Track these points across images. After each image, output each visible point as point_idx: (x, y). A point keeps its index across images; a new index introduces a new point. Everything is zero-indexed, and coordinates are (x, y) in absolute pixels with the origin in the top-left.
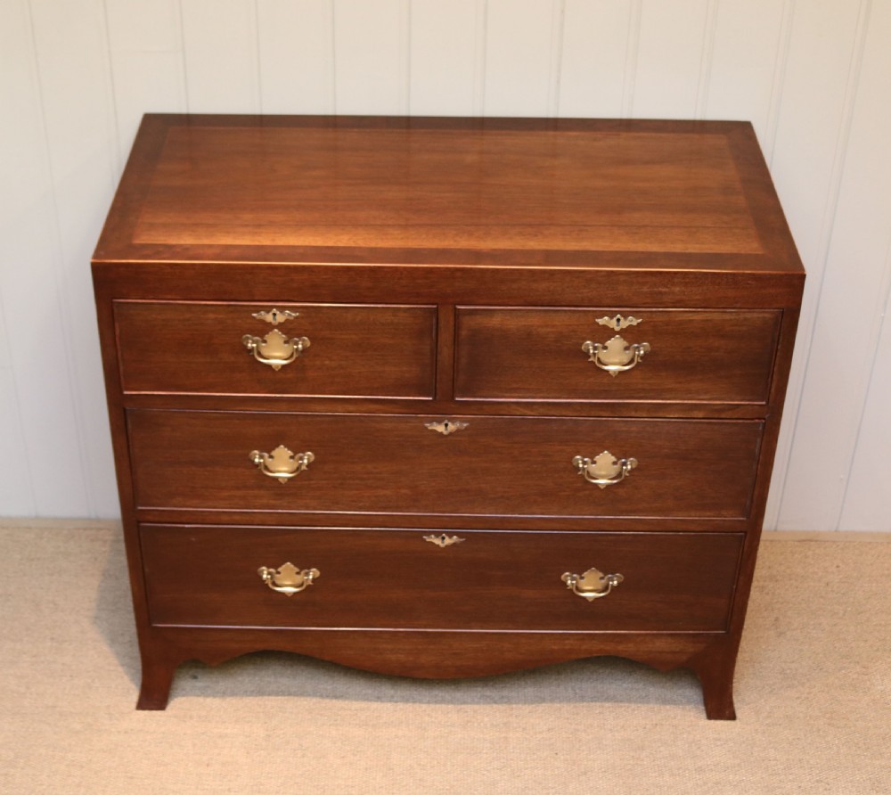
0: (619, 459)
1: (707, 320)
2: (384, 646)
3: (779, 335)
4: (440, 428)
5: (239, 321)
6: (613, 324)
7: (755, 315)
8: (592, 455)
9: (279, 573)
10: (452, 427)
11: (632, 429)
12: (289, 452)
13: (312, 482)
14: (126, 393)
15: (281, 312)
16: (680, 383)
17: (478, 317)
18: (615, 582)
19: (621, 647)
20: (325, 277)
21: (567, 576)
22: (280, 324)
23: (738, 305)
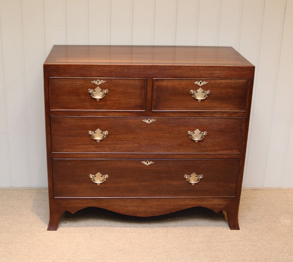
0: (202, 132)
1: (227, 83)
2: (128, 204)
3: (248, 88)
4: (147, 122)
5: (87, 84)
6: (199, 84)
7: (241, 81)
8: (193, 131)
9: (95, 176)
10: (151, 121)
11: (205, 121)
12: (101, 131)
13: (107, 142)
14: (51, 110)
15: (100, 81)
16: (219, 104)
17: (159, 82)
18: (201, 177)
19: (203, 203)
20: (113, 69)
21: (186, 176)
22: (100, 85)
23: (236, 77)
